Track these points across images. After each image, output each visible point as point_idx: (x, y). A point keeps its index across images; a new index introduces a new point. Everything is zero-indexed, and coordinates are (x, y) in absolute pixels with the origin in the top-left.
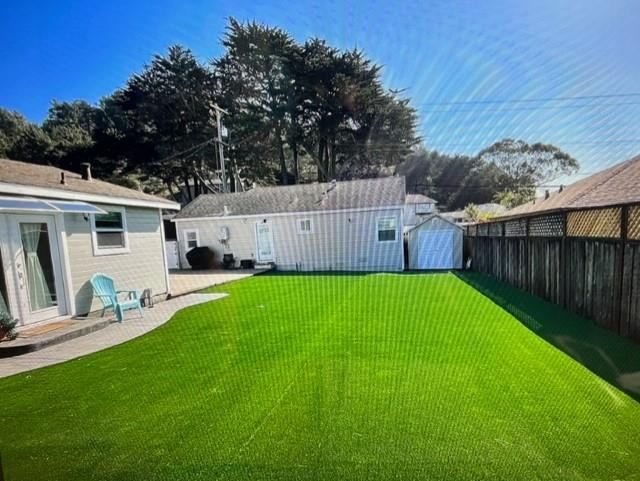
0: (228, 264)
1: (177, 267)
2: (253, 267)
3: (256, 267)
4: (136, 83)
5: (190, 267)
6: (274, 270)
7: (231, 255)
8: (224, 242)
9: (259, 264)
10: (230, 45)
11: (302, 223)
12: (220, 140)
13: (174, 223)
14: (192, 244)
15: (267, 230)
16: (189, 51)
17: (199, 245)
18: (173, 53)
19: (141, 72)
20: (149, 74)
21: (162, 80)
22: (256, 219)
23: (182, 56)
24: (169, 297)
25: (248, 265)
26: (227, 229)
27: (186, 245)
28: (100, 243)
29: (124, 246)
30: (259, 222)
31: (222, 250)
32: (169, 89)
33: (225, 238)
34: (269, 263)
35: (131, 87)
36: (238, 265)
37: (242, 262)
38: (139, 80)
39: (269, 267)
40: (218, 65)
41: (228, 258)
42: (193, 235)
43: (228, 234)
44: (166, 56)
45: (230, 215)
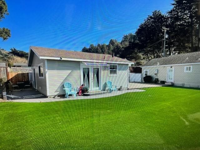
0: (156, 82)
1: (141, 81)
2: (164, 84)
3: (166, 83)
4: (142, 26)
5: (144, 82)
6: (173, 85)
7: (158, 79)
8: (156, 74)
9: (167, 83)
10: (175, 4)
11: (187, 68)
12: (165, 39)
13: (142, 68)
14: (146, 74)
15: (172, 71)
16: (159, 11)
17: (148, 75)
18: (154, 13)
19: (143, 22)
20: (146, 22)
21: (150, 23)
22: (168, 67)
23: (157, 13)
24: (128, 89)
25: (163, 83)
26: (158, 70)
27: (144, 74)
28: (111, 73)
29: (116, 74)
30: (169, 68)
31: (155, 77)
32: (152, 25)
33: (156, 73)
34: (171, 83)
35: (140, 27)
36: (159, 82)
37: (161, 81)
38: (143, 25)
39: (170, 84)
40: (170, 12)
41: (156, 80)
42: (147, 72)
43: (158, 72)
44: (151, 15)
45: (159, 65)
